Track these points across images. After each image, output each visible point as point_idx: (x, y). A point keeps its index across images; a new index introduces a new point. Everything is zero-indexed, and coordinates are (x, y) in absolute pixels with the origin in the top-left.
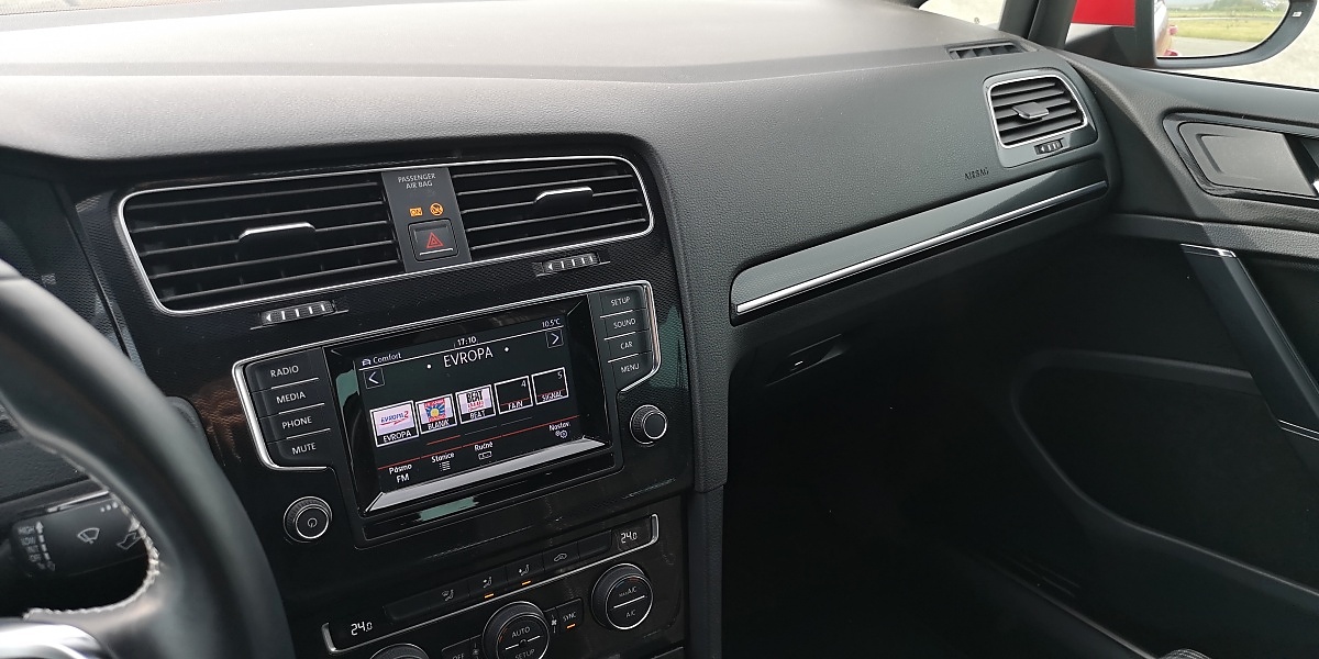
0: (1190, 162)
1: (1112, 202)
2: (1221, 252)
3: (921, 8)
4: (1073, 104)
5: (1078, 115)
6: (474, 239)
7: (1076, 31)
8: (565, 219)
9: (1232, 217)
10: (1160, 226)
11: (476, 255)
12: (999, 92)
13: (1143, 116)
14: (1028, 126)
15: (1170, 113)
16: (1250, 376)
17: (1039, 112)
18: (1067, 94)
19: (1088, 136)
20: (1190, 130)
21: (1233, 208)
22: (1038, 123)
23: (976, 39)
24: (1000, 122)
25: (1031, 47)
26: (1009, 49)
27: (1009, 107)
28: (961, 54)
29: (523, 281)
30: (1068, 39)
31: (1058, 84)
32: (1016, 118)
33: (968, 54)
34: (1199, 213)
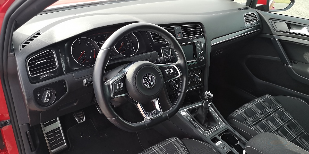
0: (273, 26)
1: (261, 32)
2: (276, 40)
3: (233, 1)
4: (256, 17)
5: (257, 19)
6: (183, 35)
7: (258, 5)
8: (193, 33)
9: (278, 35)
10: (268, 36)
11: (184, 37)
12: (246, 16)
13: (266, 19)
14: (250, 21)
15: (270, 19)
16: (280, 58)
17: (251, 19)
18: (255, 16)
19: (258, 22)
20: (273, 22)
21: (278, 33)
22: (251, 20)
23: (242, 7)
24: (246, 20)
25: (250, 8)
26: (247, 9)
27: (247, 18)
28: (240, 10)
29: (188, 40)
30: (256, 6)
31: (254, 14)
32: (248, 20)
33: (241, 10)
34: (274, 34)
